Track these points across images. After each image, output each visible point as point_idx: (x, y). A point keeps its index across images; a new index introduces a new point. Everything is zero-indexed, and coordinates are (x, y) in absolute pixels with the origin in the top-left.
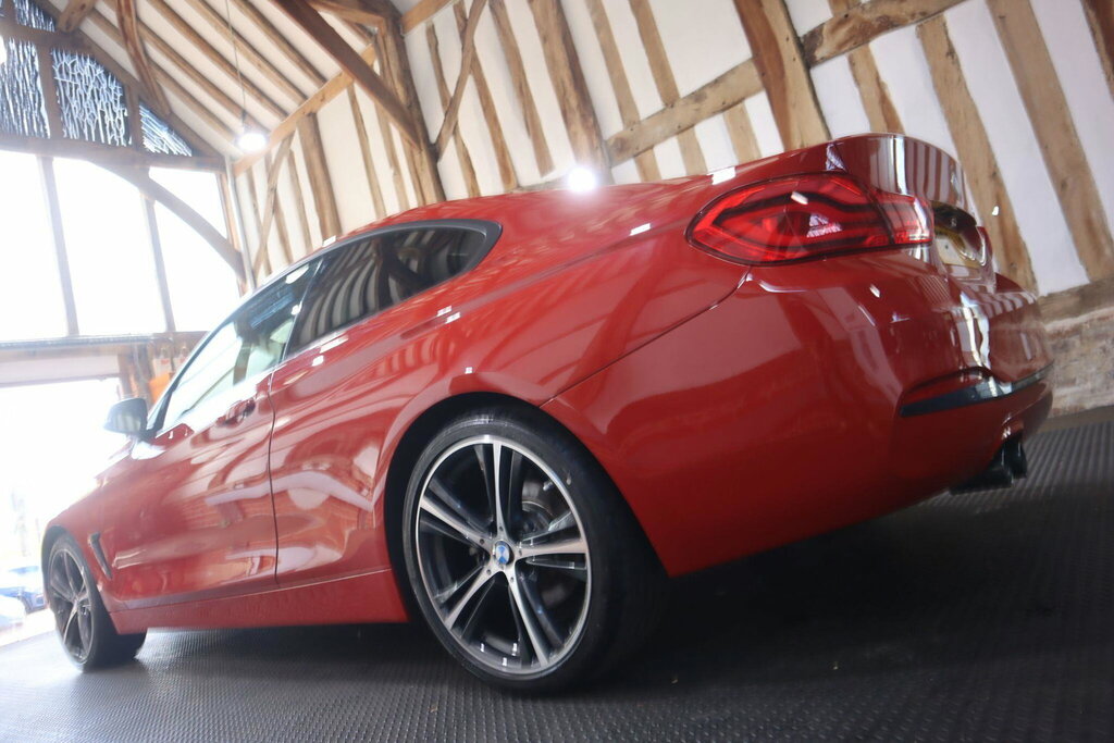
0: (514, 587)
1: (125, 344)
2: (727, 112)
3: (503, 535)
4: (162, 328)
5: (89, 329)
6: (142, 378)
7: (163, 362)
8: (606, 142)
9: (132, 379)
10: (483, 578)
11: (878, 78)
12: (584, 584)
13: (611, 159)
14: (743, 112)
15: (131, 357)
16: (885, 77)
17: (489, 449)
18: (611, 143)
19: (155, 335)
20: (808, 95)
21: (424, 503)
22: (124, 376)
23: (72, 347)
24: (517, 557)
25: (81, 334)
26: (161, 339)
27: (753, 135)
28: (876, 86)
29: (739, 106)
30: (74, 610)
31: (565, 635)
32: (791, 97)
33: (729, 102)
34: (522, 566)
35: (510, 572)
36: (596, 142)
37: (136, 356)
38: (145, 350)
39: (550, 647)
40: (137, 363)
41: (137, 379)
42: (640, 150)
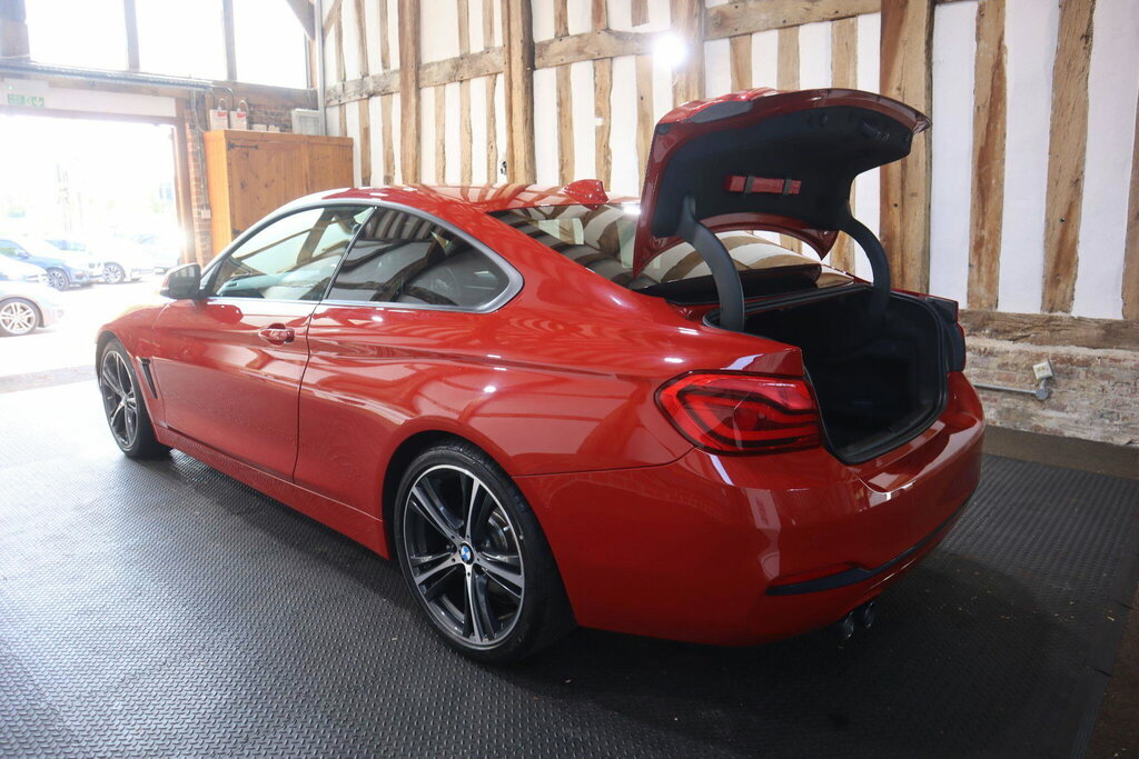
0: (469, 579)
1: (185, 88)
2: (837, 23)
3: (468, 542)
4: (222, 76)
5: (150, 66)
6: (198, 127)
7: (220, 115)
8: (707, 10)
9: (187, 125)
10: (448, 563)
11: (1001, 39)
12: (517, 607)
13: (706, 32)
14: (853, 29)
15: (188, 103)
16: (1008, 42)
17: (471, 481)
18: (712, 14)
19: (215, 82)
20: (923, 37)
21: (414, 490)
22: (179, 121)
23: (131, 84)
24: (475, 561)
25: (142, 70)
26: (220, 89)
27: (855, 57)
28: (996, 47)
29: (851, 20)
30: (122, 403)
31: (497, 629)
32: (905, 34)
33: (842, 13)
34: (477, 569)
35: (469, 568)
36: (696, 10)
37: (193, 101)
38: (203, 97)
39: (485, 632)
40: (194, 110)
41: (192, 127)
42: (739, 33)
